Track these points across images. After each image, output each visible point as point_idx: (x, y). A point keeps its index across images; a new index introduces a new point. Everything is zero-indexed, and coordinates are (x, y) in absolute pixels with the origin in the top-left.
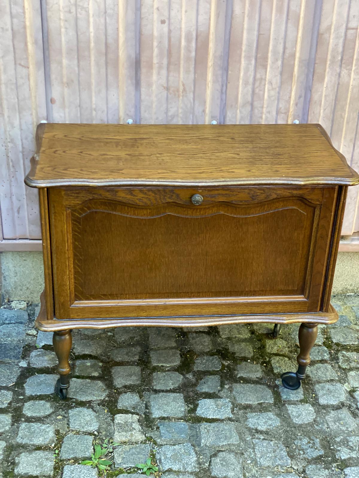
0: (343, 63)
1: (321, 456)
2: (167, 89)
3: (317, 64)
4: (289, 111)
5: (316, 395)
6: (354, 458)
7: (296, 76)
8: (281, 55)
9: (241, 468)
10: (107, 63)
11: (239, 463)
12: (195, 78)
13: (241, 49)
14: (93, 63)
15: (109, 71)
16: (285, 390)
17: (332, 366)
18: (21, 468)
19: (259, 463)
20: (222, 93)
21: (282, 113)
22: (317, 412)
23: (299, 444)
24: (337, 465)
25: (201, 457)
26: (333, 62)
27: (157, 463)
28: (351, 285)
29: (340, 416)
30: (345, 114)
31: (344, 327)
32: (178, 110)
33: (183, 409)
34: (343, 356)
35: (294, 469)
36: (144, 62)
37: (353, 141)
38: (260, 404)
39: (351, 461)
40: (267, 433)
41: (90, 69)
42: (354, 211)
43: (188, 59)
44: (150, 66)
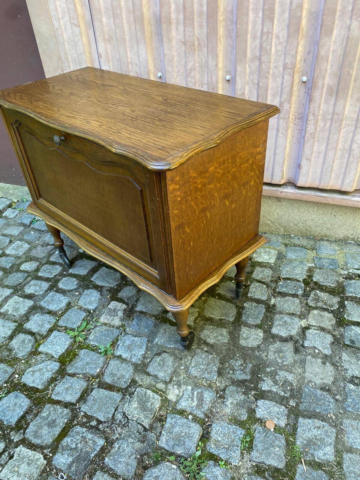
0: (354, 13)
1: (246, 380)
2: (185, 43)
3: (325, 15)
4: (295, 67)
5: (272, 324)
6: (274, 392)
7: (305, 29)
8: (288, 6)
9: (172, 372)
10: (135, 20)
11: (173, 367)
12: (207, 32)
14: (125, 21)
15: (137, 27)
17: (301, 301)
18: (29, 324)
19: (189, 371)
20: (234, 47)
21: (289, 69)
22: (265, 339)
23: (233, 364)
25: (149, 352)
26: (343, 13)
27: (115, 347)
28: (352, 235)
29: (283, 348)
31: (330, 269)
32: (194, 65)
33: (160, 309)
34: (315, 295)
35: (216, 385)
36: (164, 18)
38: (221, 320)
39: (269, 394)
40: (212, 346)
41: (123, 27)
43: (201, 13)
44: (169, 22)
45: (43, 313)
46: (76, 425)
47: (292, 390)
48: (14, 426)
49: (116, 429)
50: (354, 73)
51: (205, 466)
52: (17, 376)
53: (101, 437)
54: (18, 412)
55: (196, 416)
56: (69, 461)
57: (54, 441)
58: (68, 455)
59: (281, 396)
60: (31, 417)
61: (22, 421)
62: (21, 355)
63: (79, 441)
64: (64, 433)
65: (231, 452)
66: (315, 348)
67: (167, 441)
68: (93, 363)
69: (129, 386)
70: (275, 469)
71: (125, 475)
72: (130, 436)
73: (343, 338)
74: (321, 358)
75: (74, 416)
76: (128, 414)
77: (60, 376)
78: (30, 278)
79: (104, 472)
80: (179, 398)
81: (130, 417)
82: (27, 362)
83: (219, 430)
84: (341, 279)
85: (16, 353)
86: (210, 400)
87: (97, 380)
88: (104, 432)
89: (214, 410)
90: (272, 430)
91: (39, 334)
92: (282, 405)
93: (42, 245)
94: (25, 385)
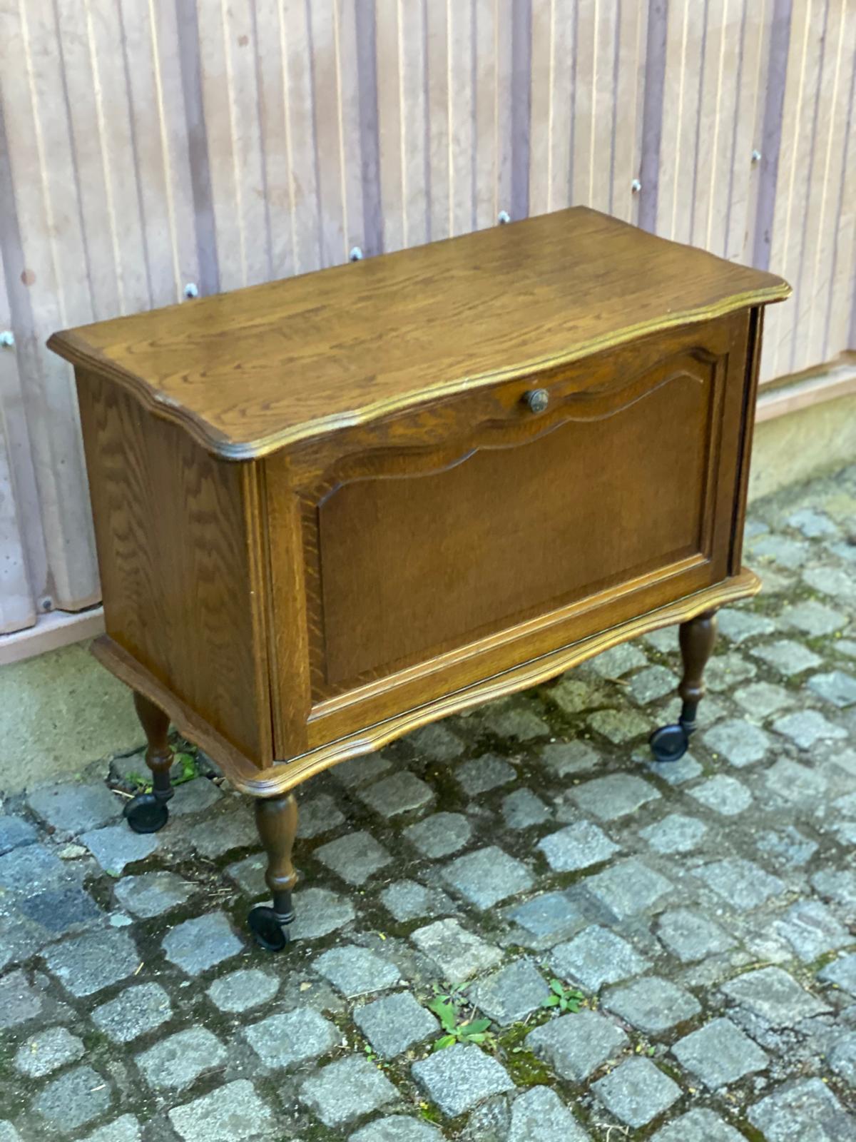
0: (576, 71)
2: (265, 195)
8: (469, 74)
9: (718, 928)
11: (707, 921)
12: (316, 157)
15: (143, 176)
16: (663, 765)
18: (332, 1111)
19: (737, 907)
22: (745, 782)
23: (768, 848)
25: (636, 939)
29: (786, 774)
30: (589, 181)
35: (796, 893)
36: (214, 140)
38: (643, 807)
41: (103, 182)
44: (227, 149)
46: (743, 1111)
49: (800, 1056)
53: (803, 1081)
55: (846, 946)
63: (789, 1116)
64: (751, 1132)
66: (821, 739)
68: (592, 1031)
69: (704, 1003)
72: (833, 1039)
73: (827, 701)
74: (848, 746)
75: (719, 1106)
77: (581, 1098)
80: (791, 948)
86: (823, 914)
88: (793, 1075)
91: (388, 1104)
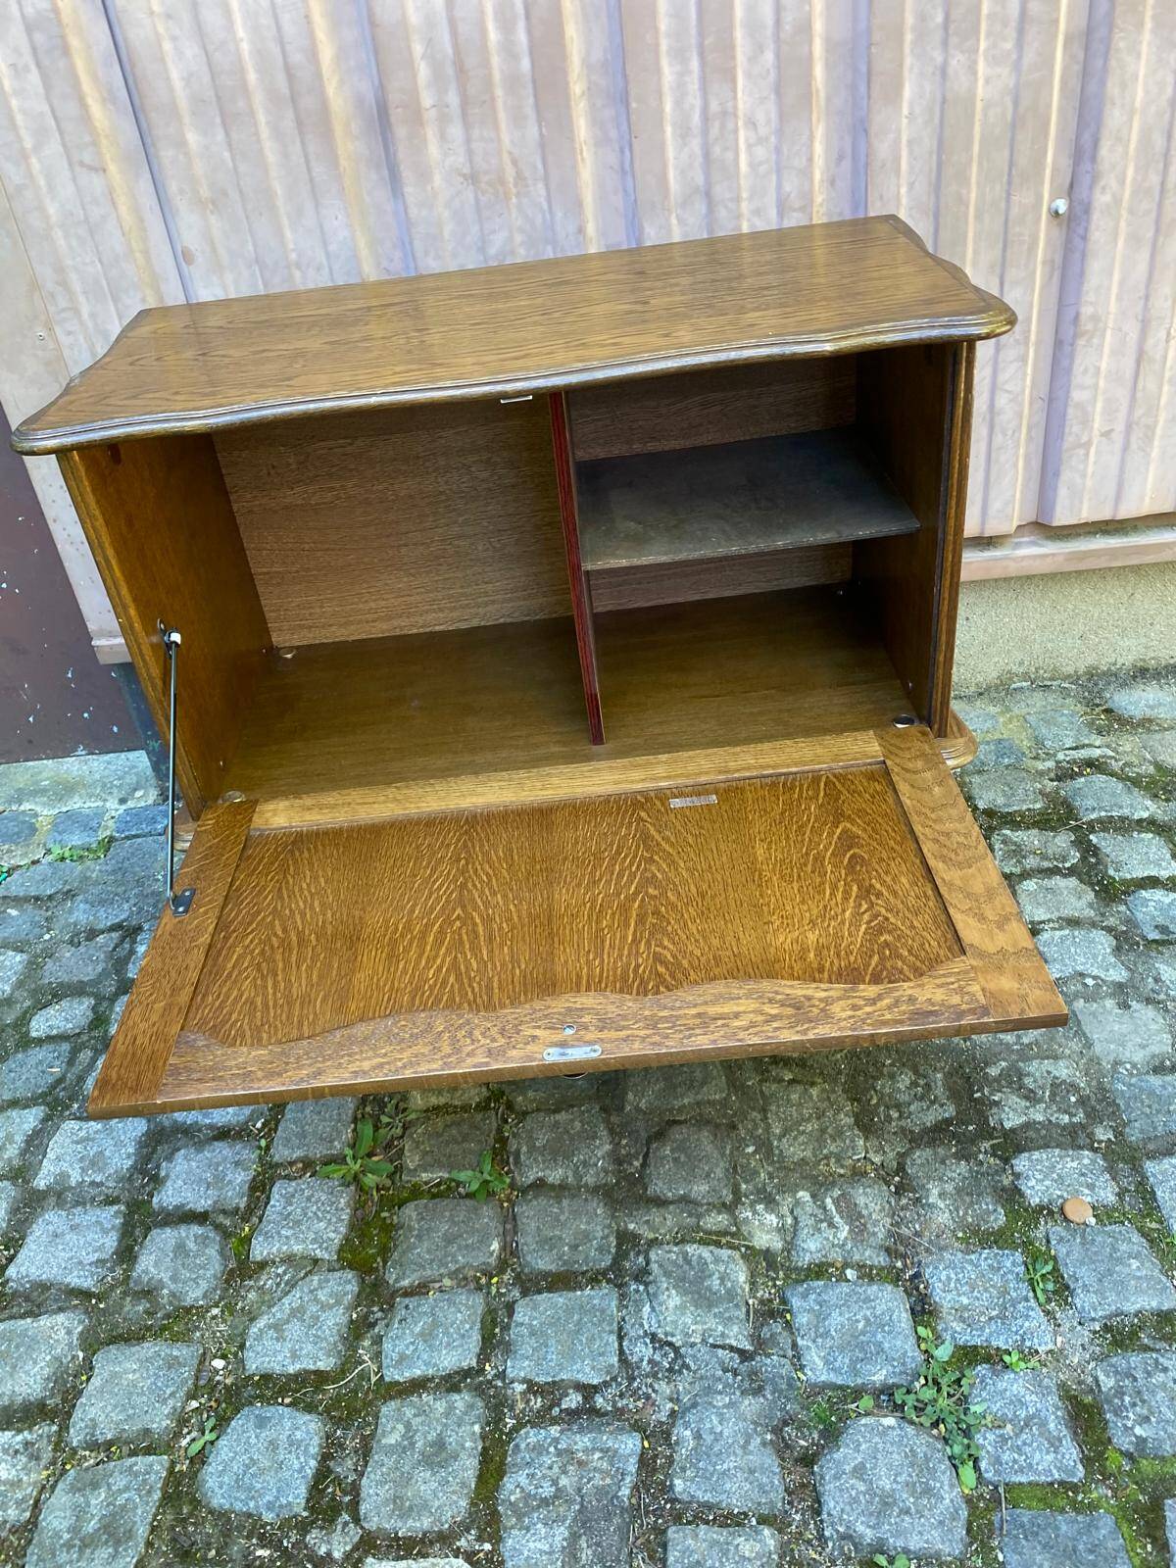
0: (951, 32)
1: (948, 1122)
2: (473, 178)
3: (876, 44)
4: (812, 201)
6: (1039, 1123)
7: (822, 95)
8: (769, 31)
9: (727, 1170)
10: (299, 124)
11: (723, 1155)
12: (541, 135)
13: (656, 29)
14: (265, 132)
15: (311, 148)
18: (170, 1192)
19: (777, 1152)
20: (623, 172)
21: (795, 210)
24: (992, 1146)
25: (624, 1142)
26: (921, 36)
27: (508, 1164)
28: (1021, 663)
30: (969, 193)
31: (1007, 767)
34: (1004, 842)
35: (873, 1163)
36: (397, 107)
37: (998, 271)
39: (1031, 1134)
40: (800, 1062)
41: (261, 150)
42: (1015, 465)
43: (512, 82)
44: (416, 117)
45: (200, 1146)
46: (516, 1429)
47: (1083, 1101)
48: (305, 1514)
49: (654, 1390)
50: (973, 195)
51: (972, 1386)
52: (219, 1364)
53: (621, 1430)
54: (296, 1466)
55: (864, 1266)
56: (558, 1538)
57: (473, 1504)
58: (546, 1524)
59: (1064, 1128)
60: (349, 1463)
61: (327, 1486)
62: (199, 1293)
63: (556, 1469)
64: (492, 1467)
65: (1020, 1322)
66: (1082, 975)
67: (827, 1362)
68: (466, 1232)
69: (620, 1256)
70: (1158, 1315)
71: (759, 1504)
72: (709, 1391)
73: (1137, 926)
74: (1113, 995)
75: (497, 1405)
76: (666, 1335)
77: (375, 1309)
78: (85, 1055)
79: (689, 1523)
80: (790, 1236)
81: (677, 1340)
82: (230, 1308)
83: (949, 1279)
84: (1046, 782)
85: (173, 1294)
86: (878, 1207)
87: (505, 1277)
88: (619, 1413)
89: (904, 1231)
90: (1093, 1221)
91: (224, 1212)
92: (1081, 1148)
93: (71, 942)
94: (266, 1377)
